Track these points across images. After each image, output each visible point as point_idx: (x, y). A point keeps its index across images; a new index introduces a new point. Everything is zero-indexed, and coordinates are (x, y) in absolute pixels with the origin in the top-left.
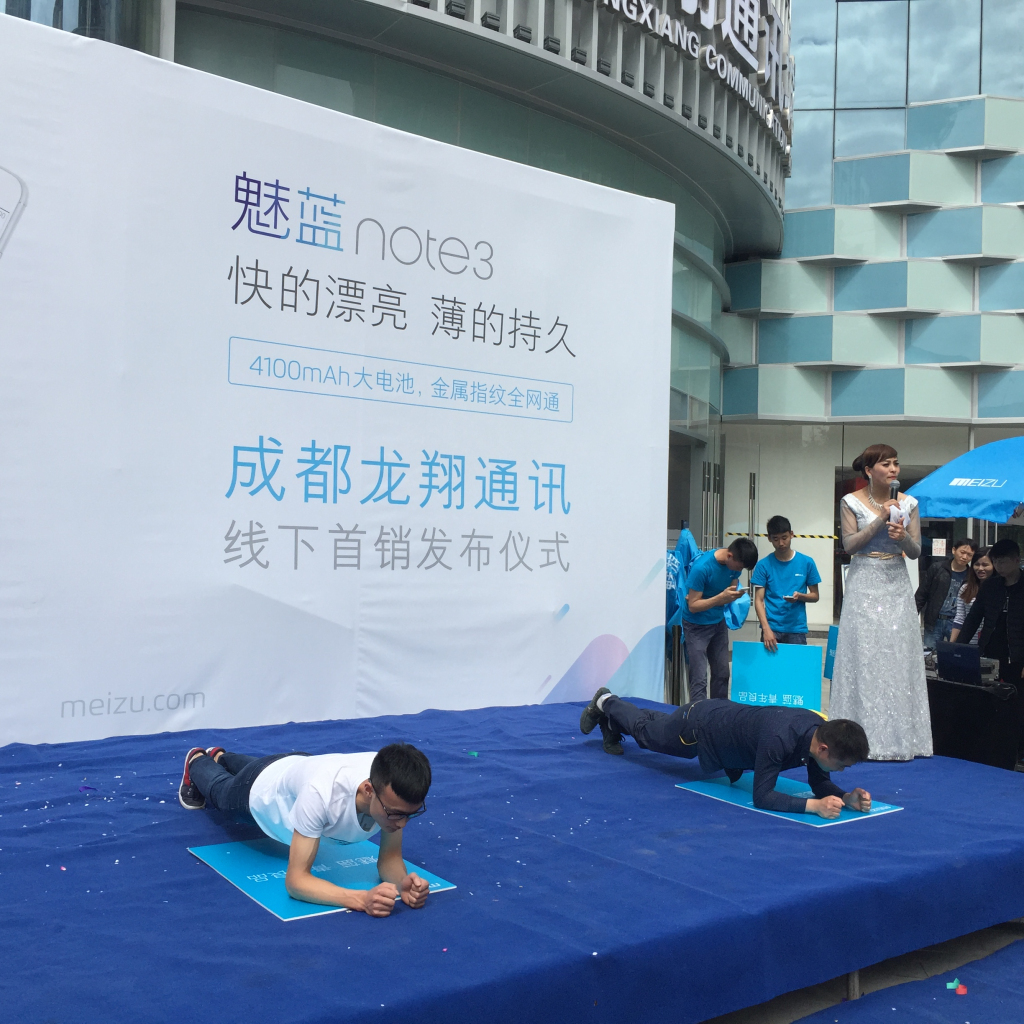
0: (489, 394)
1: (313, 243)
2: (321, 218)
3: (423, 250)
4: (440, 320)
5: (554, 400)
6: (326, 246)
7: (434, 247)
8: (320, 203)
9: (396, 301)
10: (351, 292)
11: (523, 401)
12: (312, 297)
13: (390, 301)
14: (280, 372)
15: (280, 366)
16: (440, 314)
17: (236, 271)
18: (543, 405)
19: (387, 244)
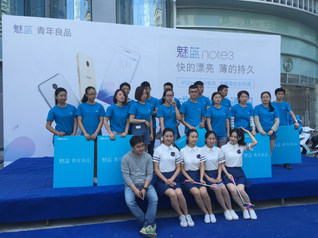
0: (233, 84)
1: (193, 58)
2: (195, 52)
3: (217, 55)
4: (221, 69)
5: (249, 84)
6: (196, 58)
7: (219, 54)
8: (194, 49)
9: (211, 67)
10: (201, 66)
11: (242, 85)
12: (193, 68)
13: (210, 67)
14: (187, 84)
15: (187, 82)
16: (221, 68)
17: (178, 65)
18: (246, 85)
19: (209, 55)
